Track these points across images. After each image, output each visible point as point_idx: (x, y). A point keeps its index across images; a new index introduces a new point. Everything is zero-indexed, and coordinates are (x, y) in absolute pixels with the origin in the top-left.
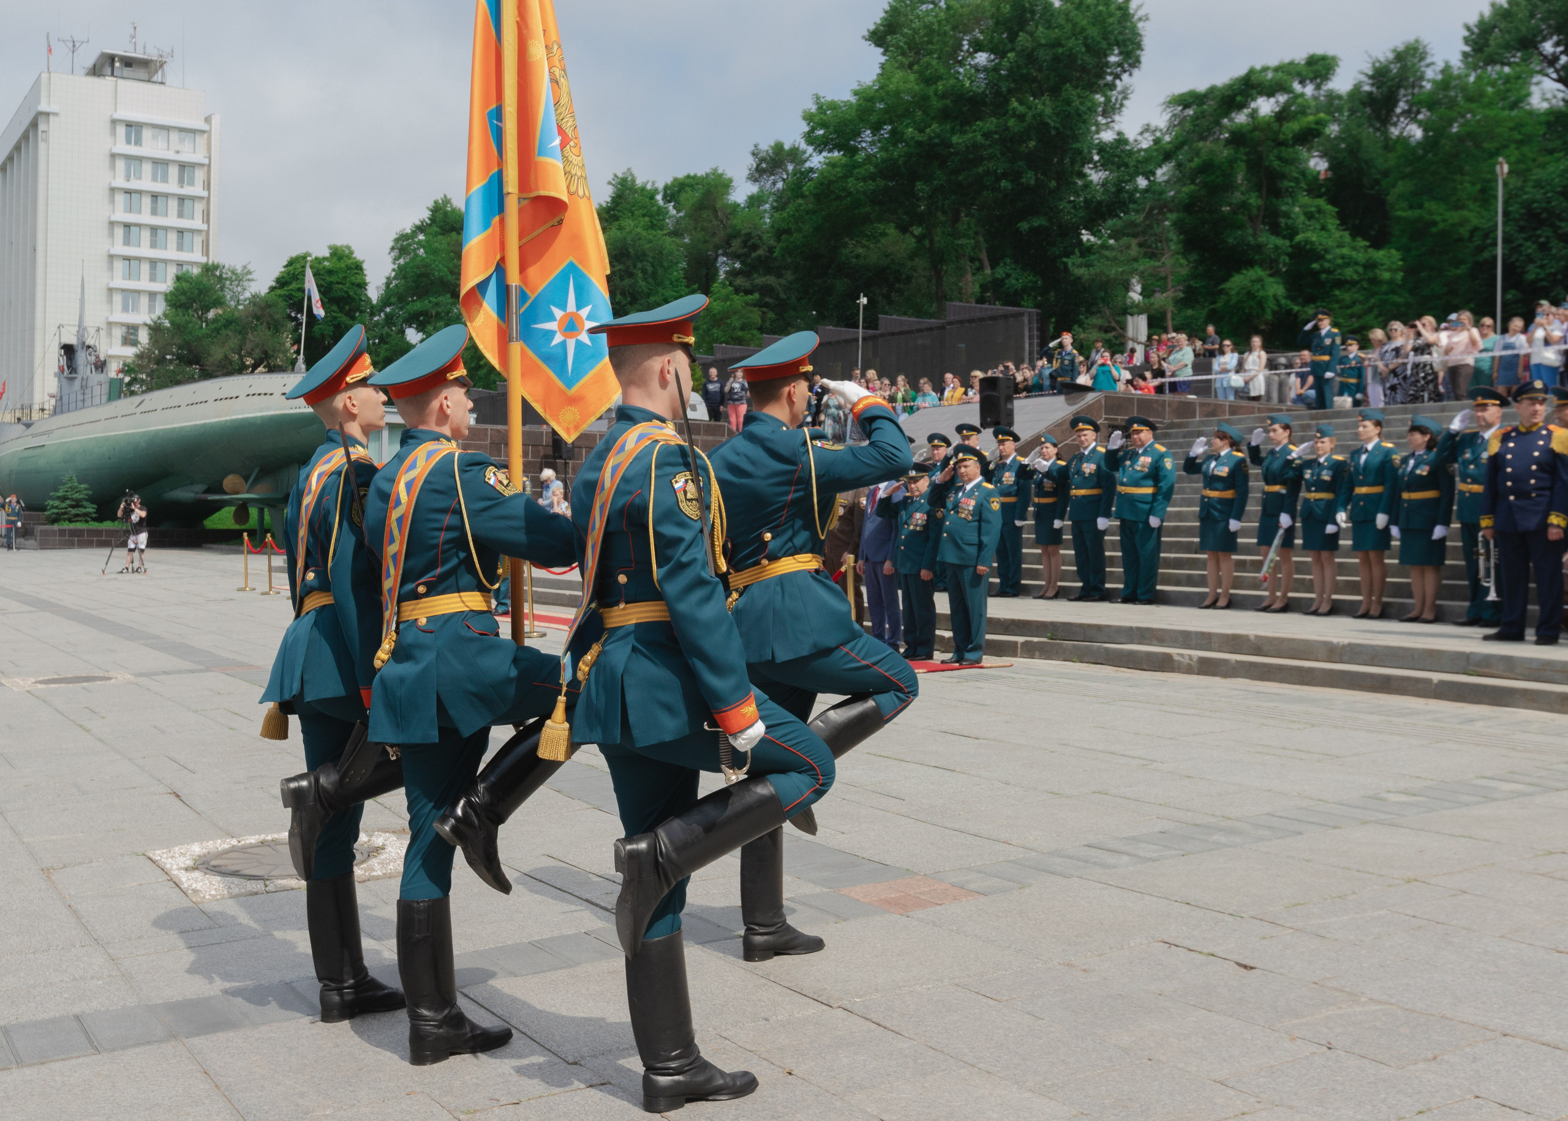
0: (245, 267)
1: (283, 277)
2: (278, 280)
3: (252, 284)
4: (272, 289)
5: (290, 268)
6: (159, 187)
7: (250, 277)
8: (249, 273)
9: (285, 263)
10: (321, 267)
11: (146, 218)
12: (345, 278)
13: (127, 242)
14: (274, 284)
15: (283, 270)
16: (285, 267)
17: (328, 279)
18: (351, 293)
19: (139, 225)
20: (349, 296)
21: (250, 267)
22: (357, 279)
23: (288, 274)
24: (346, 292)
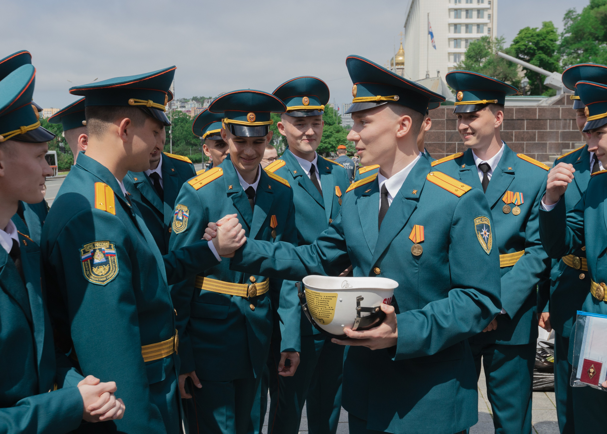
0: (501, 37)
1: (517, 39)
2: (514, 41)
3: (504, 44)
4: (511, 45)
5: (520, 35)
6: (469, 6)
7: (504, 41)
8: (503, 39)
9: (518, 33)
10: (534, 33)
11: (463, 20)
12: (546, 37)
13: (455, 32)
14: (513, 43)
15: (517, 36)
16: (519, 34)
17: (537, 39)
18: (548, 44)
19: (460, 24)
20: (547, 46)
21: (504, 37)
22: (550, 37)
23: (519, 38)
24: (545, 44)
